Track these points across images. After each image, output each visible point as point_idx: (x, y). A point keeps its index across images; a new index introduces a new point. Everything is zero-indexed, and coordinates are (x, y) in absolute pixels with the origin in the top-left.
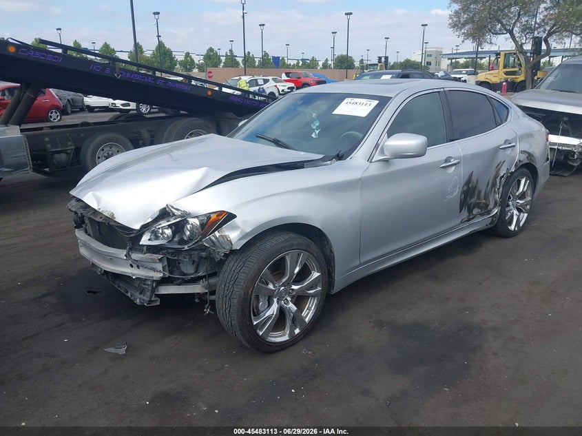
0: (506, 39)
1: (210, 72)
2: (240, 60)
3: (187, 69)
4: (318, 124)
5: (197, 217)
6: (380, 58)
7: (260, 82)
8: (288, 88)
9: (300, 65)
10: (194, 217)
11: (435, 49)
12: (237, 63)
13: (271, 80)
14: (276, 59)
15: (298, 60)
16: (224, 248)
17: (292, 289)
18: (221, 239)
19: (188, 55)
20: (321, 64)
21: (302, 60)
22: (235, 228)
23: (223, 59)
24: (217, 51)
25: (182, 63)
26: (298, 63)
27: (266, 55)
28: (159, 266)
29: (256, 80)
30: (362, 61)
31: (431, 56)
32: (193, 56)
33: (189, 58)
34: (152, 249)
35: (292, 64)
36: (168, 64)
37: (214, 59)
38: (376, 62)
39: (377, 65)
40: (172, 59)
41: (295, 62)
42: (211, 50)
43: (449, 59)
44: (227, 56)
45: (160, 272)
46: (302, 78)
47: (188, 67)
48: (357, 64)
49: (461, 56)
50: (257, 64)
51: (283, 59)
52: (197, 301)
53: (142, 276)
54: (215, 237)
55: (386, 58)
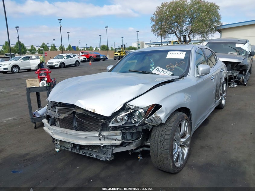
0: (174, 36)
1: (46, 53)
2: (58, 48)
3: (32, 53)
4: (153, 64)
5: (142, 109)
6: (122, 45)
7: (72, 56)
8: (84, 59)
9: (85, 49)
10: (141, 109)
11: (141, 42)
12: (56, 50)
13: (76, 55)
14: (74, 47)
15: (84, 48)
16: (157, 123)
17: (181, 141)
18: (156, 119)
19: (32, 46)
20: (94, 49)
21: (86, 47)
22: (162, 112)
23: (50, 48)
24: (47, 44)
25: (29, 50)
26: (84, 49)
27: (70, 45)
28: (120, 137)
29: (70, 55)
30: (112, 47)
31: (140, 44)
32: (35, 47)
33: (33, 48)
34: (115, 129)
35: (82, 49)
36: (23, 50)
37: (45, 48)
38: (121, 47)
39: (121, 48)
40: (24, 48)
41: (83, 48)
42: (44, 44)
43: (149, 45)
44: (51, 46)
45: (120, 140)
46: (89, 54)
47: (33, 52)
48: (110, 49)
49: (154, 44)
50: (66, 49)
51: (77, 47)
52: (130, 154)
53: (108, 144)
54: (153, 117)
55: (125, 45)
